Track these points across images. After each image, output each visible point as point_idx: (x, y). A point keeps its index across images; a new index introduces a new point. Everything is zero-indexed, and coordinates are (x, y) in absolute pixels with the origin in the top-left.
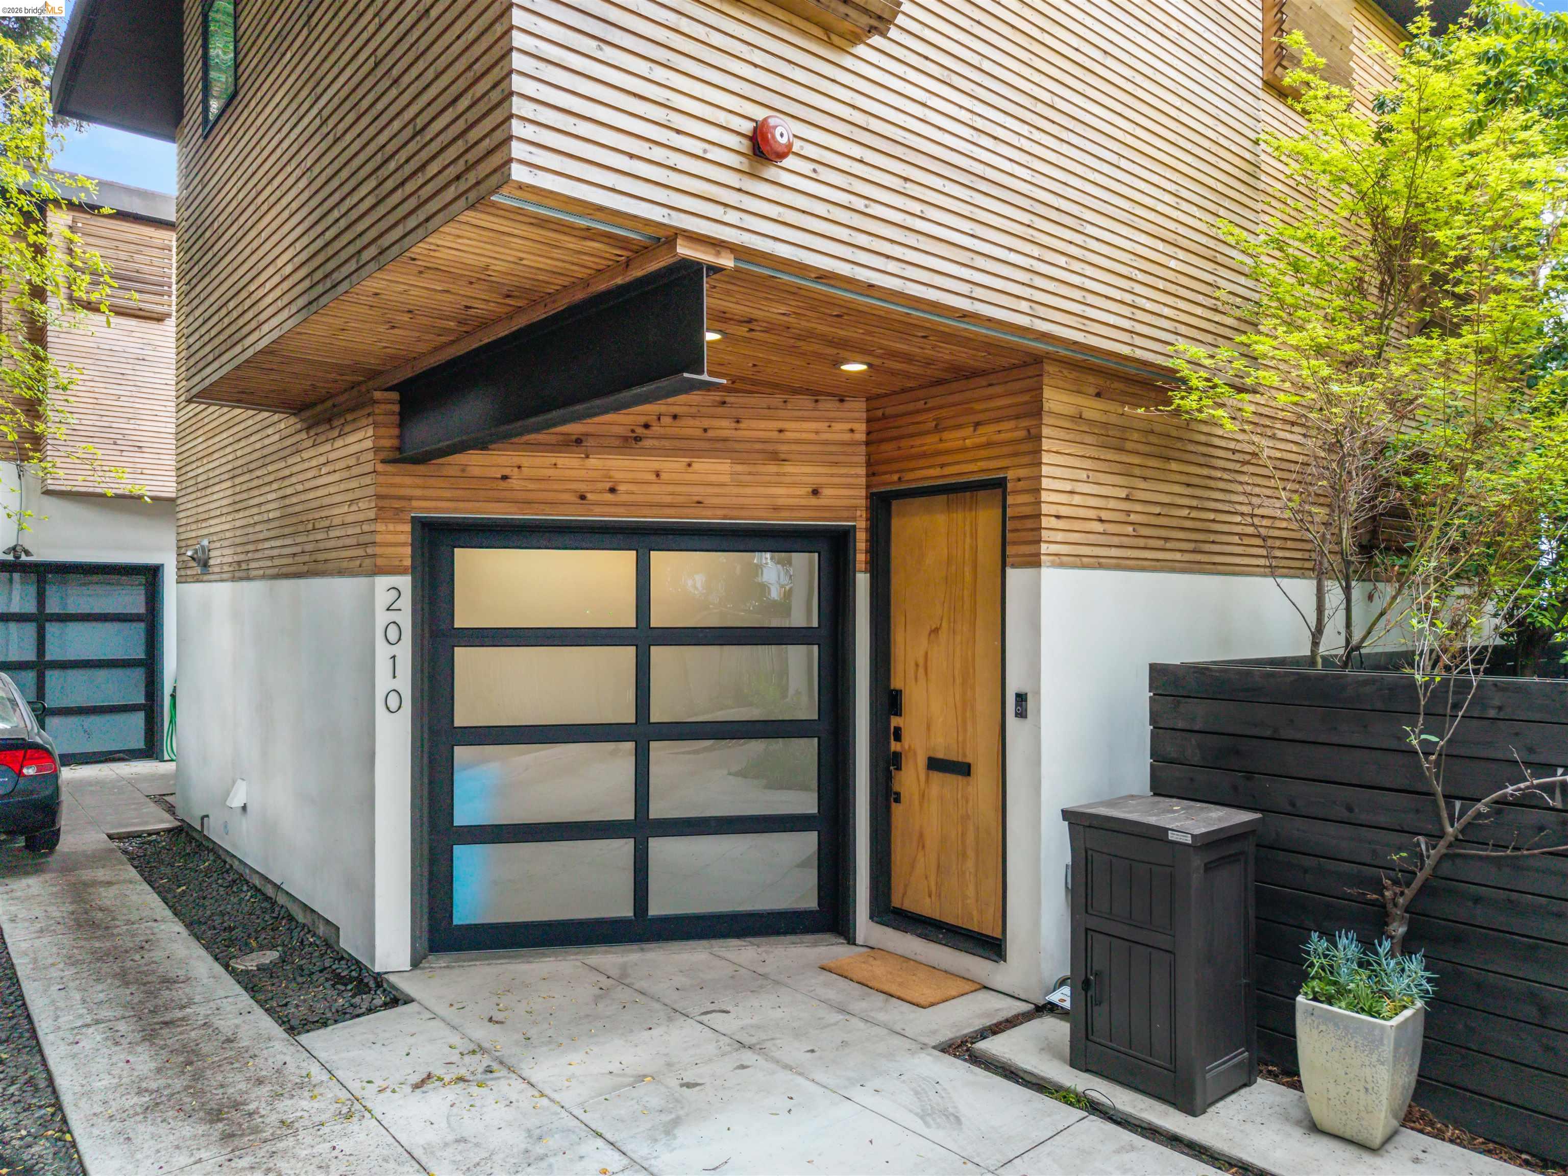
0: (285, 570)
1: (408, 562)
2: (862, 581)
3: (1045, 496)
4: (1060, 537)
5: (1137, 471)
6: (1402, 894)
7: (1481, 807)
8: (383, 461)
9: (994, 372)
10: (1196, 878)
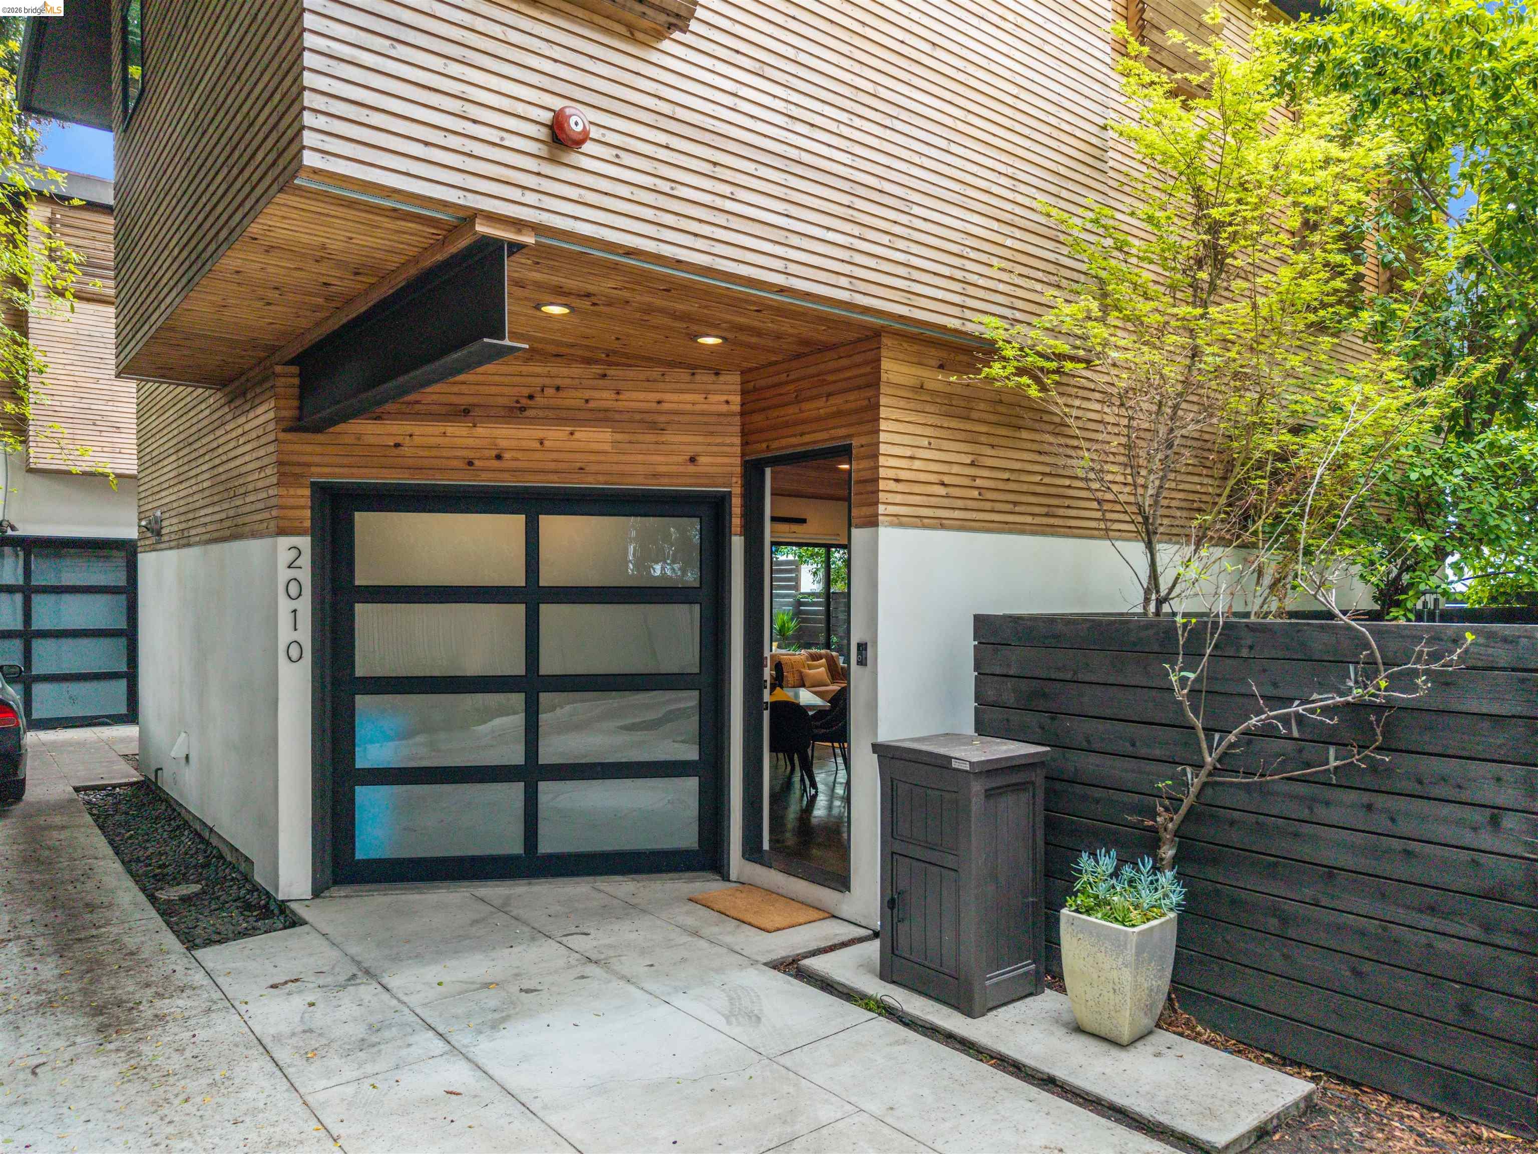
0: (215, 535)
1: (308, 524)
2: (737, 544)
3: (882, 461)
4: (898, 498)
5: (983, 439)
6: (1172, 820)
7: (1232, 738)
8: (284, 431)
9: (843, 345)
10: (977, 802)
